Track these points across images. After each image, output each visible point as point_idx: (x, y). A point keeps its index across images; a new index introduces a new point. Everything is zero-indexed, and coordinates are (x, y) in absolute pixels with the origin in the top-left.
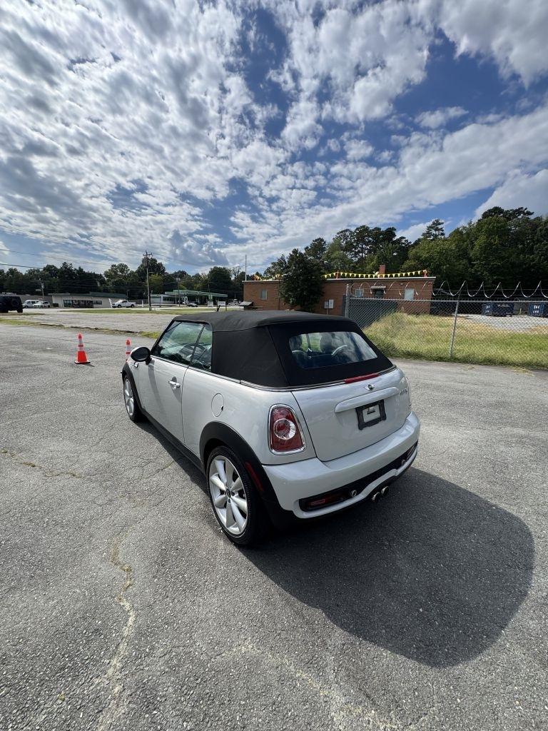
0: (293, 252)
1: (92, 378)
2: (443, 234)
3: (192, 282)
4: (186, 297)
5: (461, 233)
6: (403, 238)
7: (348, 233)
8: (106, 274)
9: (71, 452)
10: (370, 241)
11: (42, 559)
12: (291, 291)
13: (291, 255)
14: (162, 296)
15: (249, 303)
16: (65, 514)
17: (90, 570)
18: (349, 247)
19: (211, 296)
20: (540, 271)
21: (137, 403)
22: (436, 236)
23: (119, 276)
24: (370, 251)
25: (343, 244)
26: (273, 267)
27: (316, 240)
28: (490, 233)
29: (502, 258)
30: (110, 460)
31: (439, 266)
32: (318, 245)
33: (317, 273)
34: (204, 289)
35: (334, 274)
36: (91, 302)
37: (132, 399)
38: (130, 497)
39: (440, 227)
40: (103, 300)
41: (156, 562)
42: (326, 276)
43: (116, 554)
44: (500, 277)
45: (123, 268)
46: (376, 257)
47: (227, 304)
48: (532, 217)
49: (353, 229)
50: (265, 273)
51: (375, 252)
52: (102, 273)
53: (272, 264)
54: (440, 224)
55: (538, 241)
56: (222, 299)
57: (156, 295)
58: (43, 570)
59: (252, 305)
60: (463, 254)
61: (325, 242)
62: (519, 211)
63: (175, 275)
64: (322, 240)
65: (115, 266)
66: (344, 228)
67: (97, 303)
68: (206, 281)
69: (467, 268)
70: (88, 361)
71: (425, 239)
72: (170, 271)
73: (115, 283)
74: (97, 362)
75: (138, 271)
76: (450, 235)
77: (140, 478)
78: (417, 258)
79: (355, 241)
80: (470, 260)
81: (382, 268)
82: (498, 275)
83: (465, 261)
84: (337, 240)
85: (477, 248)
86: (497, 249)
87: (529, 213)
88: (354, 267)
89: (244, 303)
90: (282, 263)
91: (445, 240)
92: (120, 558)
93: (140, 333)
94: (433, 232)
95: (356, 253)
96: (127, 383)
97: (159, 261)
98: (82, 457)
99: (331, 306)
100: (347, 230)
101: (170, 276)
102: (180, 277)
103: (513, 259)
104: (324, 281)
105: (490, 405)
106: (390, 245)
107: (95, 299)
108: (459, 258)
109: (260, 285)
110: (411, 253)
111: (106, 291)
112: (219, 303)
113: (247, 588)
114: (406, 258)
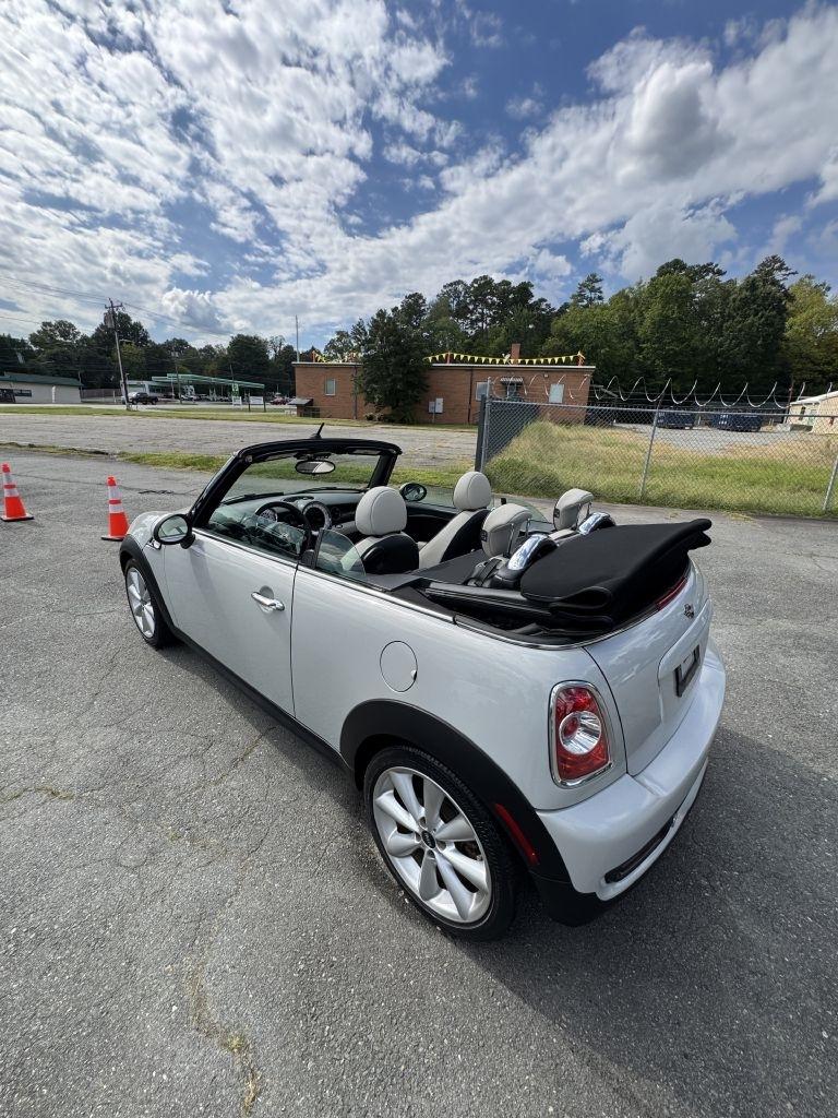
0: (378, 315)
1: (44, 553)
2: (600, 298)
3: (198, 361)
4: (192, 387)
5: (627, 297)
6: (543, 300)
7: (460, 288)
8: (33, 338)
9: (34, 732)
10: (493, 303)
11: (22, 1054)
12: (376, 383)
13: (375, 321)
14: (146, 383)
15: (305, 401)
16: (56, 908)
17: (151, 1068)
18: (462, 312)
19: (236, 386)
20: (729, 361)
21: (162, 615)
22: (591, 300)
23: (61, 345)
24: (493, 321)
25: (454, 306)
26: (339, 340)
27: (410, 297)
28: (667, 300)
29: (681, 340)
30: (129, 745)
31: (595, 348)
32: (414, 304)
33: (417, 352)
34: (223, 371)
35: (444, 355)
36: (10, 391)
37: (149, 608)
38: (192, 839)
39: (597, 285)
40: (33, 389)
41: (296, 1012)
42: (430, 358)
43: (200, 1002)
44: (676, 370)
45: (65, 329)
46: (504, 331)
47: (265, 401)
48: (723, 279)
49: (469, 281)
50: (327, 349)
51: (502, 321)
52: (26, 339)
53: (338, 333)
54: (597, 281)
55: (731, 317)
56: (255, 392)
57: (135, 382)
58: (32, 1093)
59: (311, 403)
60: (629, 331)
61: (424, 301)
62: (707, 269)
63: (168, 346)
64: (420, 297)
65: (49, 324)
66: (455, 279)
67: (21, 394)
68: (226, 359)
69: (633, 354)
70: (28, 515)
71: (575, 304)
72: (158, 338)
73: (53, 357)
74: (48, 517)
75: (96, 336)
76: (611, 300)
77: (203, 784)
78: (564, 334)
79: (471, 301)
80: (637, 341)
81: (516, 348)
82: (674, 366)
83: (630, 343)
84: (443, 299)
85: (647, 322)
86: (675, 325)
87: (720, 273)
88: (470, 344)
89: (296, 400)
90: (360, 334)
91: (605, 308)
92: (212, 1011)
93: (122, 454)
94: (588, 294)
95: (473, 322)
96: (135, 575)
97: (134, 320)
98: (63, 744)
99: (439, 409)
100: (459, 282)
101: (157, 348)
102: (177, 350)
103: (695, 342)
104: (429, 368)
105: (730, 580)
106: (525, 311)
107: (16, 387)
108: (622, 337)
109: (323, 371)
110: (556, 325)
111: (35, 371)
112: (253, 400)
113: (505, 1047)
114: (547, 334)
